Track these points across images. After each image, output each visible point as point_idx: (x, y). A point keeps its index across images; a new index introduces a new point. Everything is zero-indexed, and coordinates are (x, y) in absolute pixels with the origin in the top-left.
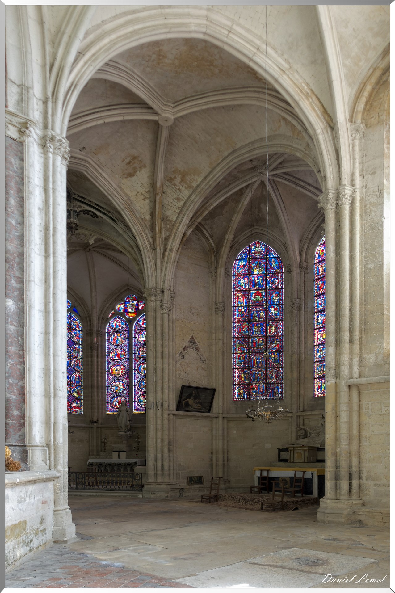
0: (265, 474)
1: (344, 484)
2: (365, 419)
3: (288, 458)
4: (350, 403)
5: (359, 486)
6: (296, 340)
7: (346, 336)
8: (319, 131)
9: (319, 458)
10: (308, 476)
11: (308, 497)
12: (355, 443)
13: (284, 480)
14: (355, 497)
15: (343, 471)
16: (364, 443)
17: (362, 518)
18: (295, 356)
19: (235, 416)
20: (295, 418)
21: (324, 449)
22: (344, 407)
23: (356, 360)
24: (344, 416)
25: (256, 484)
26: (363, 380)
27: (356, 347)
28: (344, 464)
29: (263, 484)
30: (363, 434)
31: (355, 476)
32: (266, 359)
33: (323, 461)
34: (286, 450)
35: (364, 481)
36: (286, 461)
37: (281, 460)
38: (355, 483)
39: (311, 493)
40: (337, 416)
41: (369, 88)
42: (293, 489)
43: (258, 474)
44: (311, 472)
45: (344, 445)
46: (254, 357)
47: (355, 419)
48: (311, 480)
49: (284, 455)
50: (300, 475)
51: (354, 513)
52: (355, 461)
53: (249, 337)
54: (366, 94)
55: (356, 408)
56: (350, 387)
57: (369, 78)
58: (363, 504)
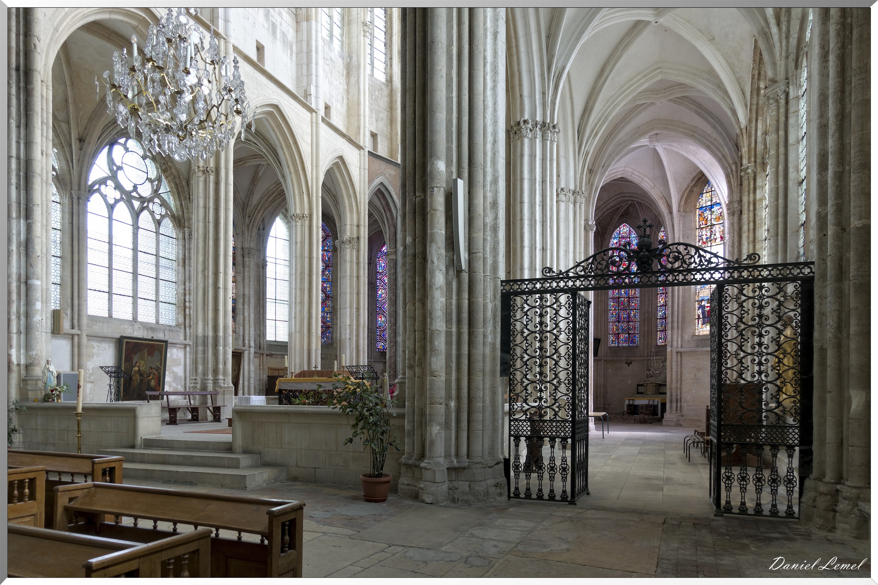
0: (631, 402)
1: (674, 405)
2: (683, 370)
3: (643, 391)
4: (677, 361)
5: (681, 406)
6: (647, 302)
7: (675, 325)
8: (666, 215)
9: (661, 391)
10: (656, 403)
11: (655, 417)
12: (679, 383)
13: (642, 406)
14: (678, 412)
15: (674, 398)
16: (683, 383)
17: (681, 423)
18: (646, 315)
19: (611, 359)
20: (646, 361)
21: (665, 385)
22: (674, 364)
23: (680, 338)
24: (674, 368)
25: (626, 409)
26: (682, 350)
27: (680, 331)
28: (674, 394)
29: (630, 409)
30: (683, 378)
31: (679, 401)
32: (629, 315)
33: (665, 393)
34: (642, 385)
35: (683, 404)
36: (642, 393)
37: (638, 393)
38: (679, 404)
39: (657, 415)
40: (672, 368)
41: (686, 194)
42: (648, 412)
43: (627, 402)
44: (657, 401)
45: (674, 385)
46: (622, 313)
47: (679, 370)
48: (657, 406)
49: (641, 389)
50: (651, 403)
51: (678, 420)
52: (679, 393)
53: (619, 298)
54: (685, 197)
55: (679, 364)
56: (677, 353)
57: (686, 189)
58: (682, 416)
